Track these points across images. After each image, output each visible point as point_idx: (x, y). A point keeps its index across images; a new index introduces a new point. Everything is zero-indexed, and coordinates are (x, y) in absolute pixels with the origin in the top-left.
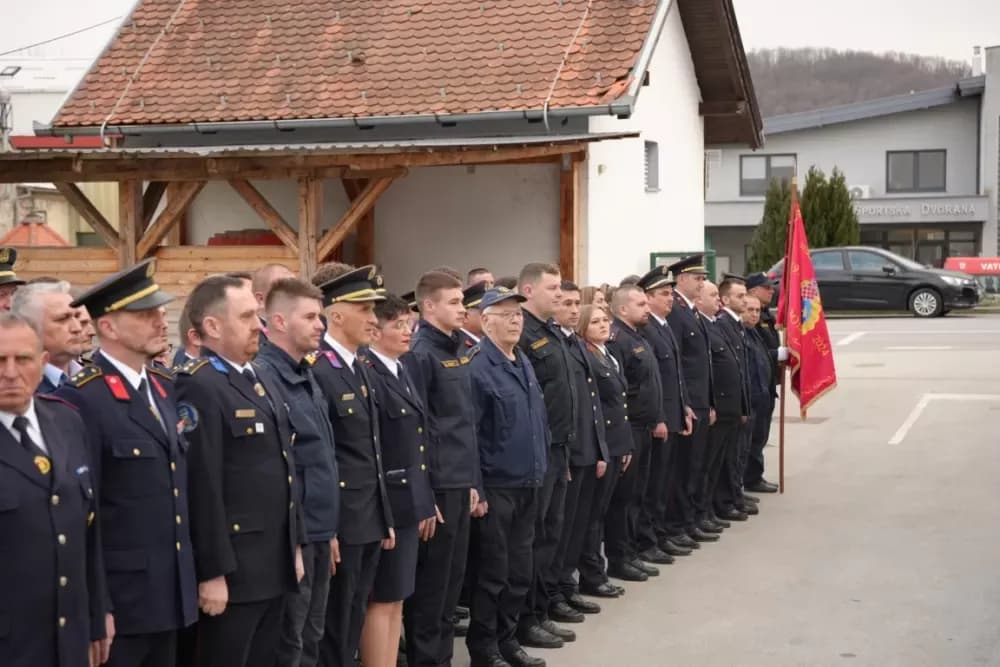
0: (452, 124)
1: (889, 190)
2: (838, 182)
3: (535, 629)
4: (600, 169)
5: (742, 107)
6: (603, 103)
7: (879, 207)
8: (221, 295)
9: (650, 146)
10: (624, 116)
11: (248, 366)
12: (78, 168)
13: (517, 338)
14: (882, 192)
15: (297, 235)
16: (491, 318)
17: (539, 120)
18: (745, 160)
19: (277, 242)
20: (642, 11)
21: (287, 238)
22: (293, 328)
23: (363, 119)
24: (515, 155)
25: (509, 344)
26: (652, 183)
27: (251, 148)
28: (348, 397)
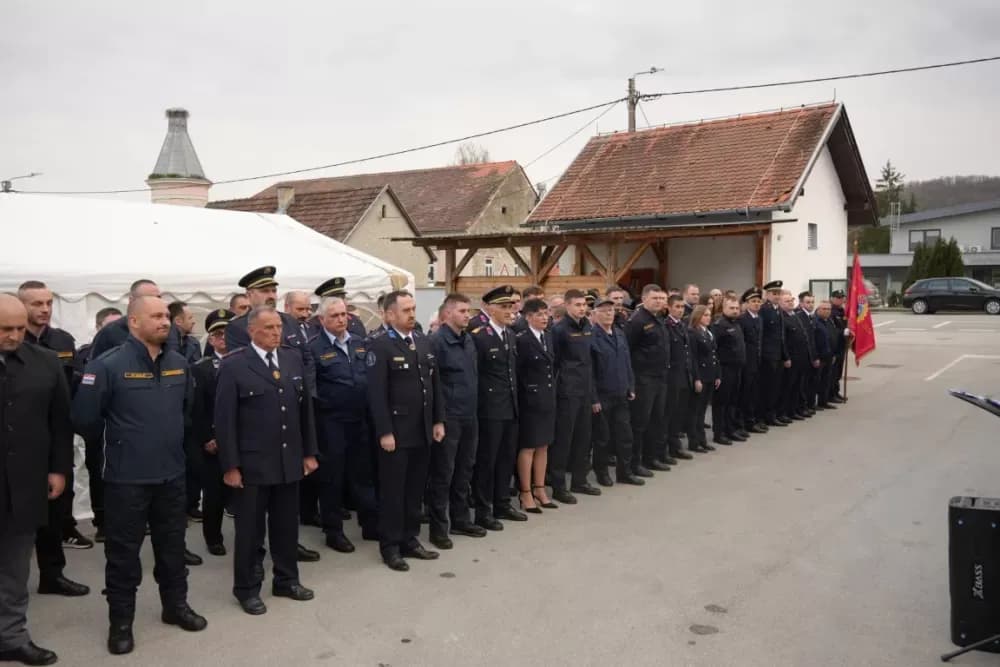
0: (703, 216)
1: (993, 247)
2: (953, 244)
4: (779, 238)
5: (867, 206)
7: (984, 257)
8: (395, 300)
9: (812, 227)
10: (787, 210)
11: (410, 335)
12: (509, 240)
13: (611, 322)
14: (988, 248)
16: (597, 313)
17: (743, 214)
18: (912, 233)
20: (802, 158)
21: (602, 271)
22: (454, 317)
23: (661, 215)
25: (608, 325)
26: (813, 244)
28: (495, 350)
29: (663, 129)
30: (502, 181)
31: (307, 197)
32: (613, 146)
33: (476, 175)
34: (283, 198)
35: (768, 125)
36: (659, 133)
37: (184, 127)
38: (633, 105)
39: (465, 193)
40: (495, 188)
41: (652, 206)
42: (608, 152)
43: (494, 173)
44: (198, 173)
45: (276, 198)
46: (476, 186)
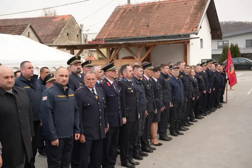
0: (165, 37)
1: (246, 47)
2: (237, 46)
3: (181, 128)
4: (192, 44)
5: (219, 32)
6: (193, 32)
7: (244, 50)
8: (126, 68)
9: (201, 40)
10: (197, 34)
11: (131, 80)
12: (100, 46)
13: (178, 75)
15: (137, 57)
16: (173, 71)
17: (180, 35)
18: (219, 42)
20: (200, 15)
21: (135, 58)
22: (138, 73)
23: (148, 36)
24: (176, 42)
25: (176, 76)
26: (202, 47)
27: (129, 42)
28: (148, 86)
29: (144, 4)
30: (66, 22)
32: (126, 10)
33: (56, 20)
35: (185, 2)
36: (143, 5)
39: (52, 28)
40: (64, 26)
41: (144, 33)
42: (124, 12)
43: (63, 19)
46: (56, 25)
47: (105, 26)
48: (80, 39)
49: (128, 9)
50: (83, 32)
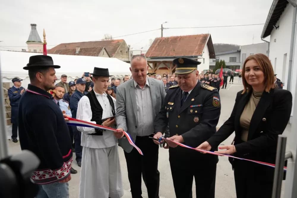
2: (224, 61)
5: (214, 55)
6: (200, 55)
7: (228, 64)
9: (204, 59)
10: (201, 56)
14: (229, 62)
17: (193, 57)
19: (167, 69)
21: (169, 69)
23: (174, 56)
26: (204, 63)
30: (120, 44)
31: (83, 49)
32: (161, 40)
34: (77, 49)
35: (196, 37)
36: (171, 38)
37: (35, 29)
38: (162, 30)
39: (112, 47)
40: (119, 46)
41: (172, 54)
42: (160, 41)
43: (118, 42)
44: (40, 41)
45: (76, 49)
46: (114, 45)
47: (149, 49)
48: (128, 54)
49: (162, 40)
50: (130, 50)
